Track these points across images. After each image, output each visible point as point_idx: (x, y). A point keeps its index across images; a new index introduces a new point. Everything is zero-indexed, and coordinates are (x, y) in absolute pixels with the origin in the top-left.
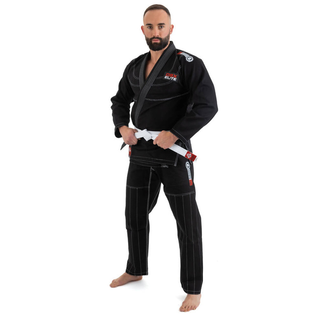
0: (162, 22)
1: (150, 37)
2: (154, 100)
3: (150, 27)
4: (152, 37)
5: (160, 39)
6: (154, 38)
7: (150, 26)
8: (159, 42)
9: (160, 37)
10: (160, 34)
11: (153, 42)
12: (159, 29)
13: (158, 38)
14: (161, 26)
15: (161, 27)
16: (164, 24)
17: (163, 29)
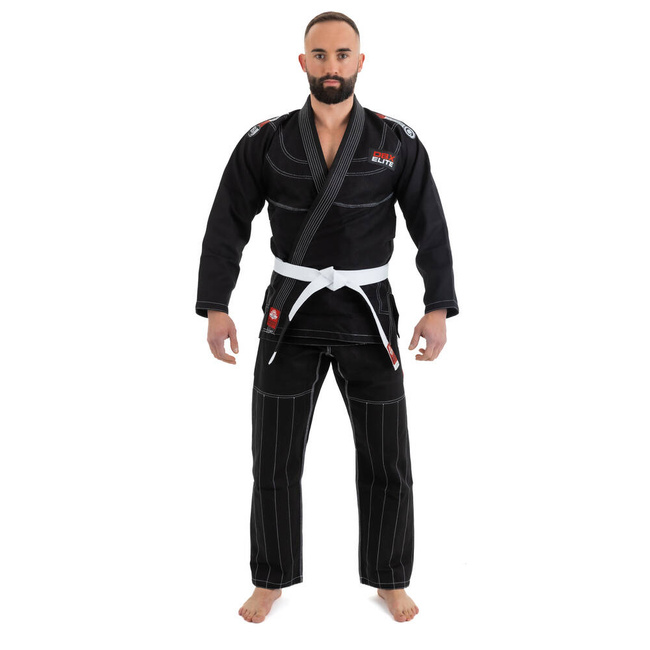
0: (344, 46)
1: (319, 75)
2: (351, 206)
3: (320, 56)
4: (325, 75)
5: (341, 80)
6: (328, 77)
7: (320, 53)
8: (337, 85)
9: (339, 75)
10: (340, 71)
11: (326, 85)
12: (339, 59)
13: (336, 78)
14: (342, 53)
15: (343, 56)
16: (348, 50)
17: (347, 61)
